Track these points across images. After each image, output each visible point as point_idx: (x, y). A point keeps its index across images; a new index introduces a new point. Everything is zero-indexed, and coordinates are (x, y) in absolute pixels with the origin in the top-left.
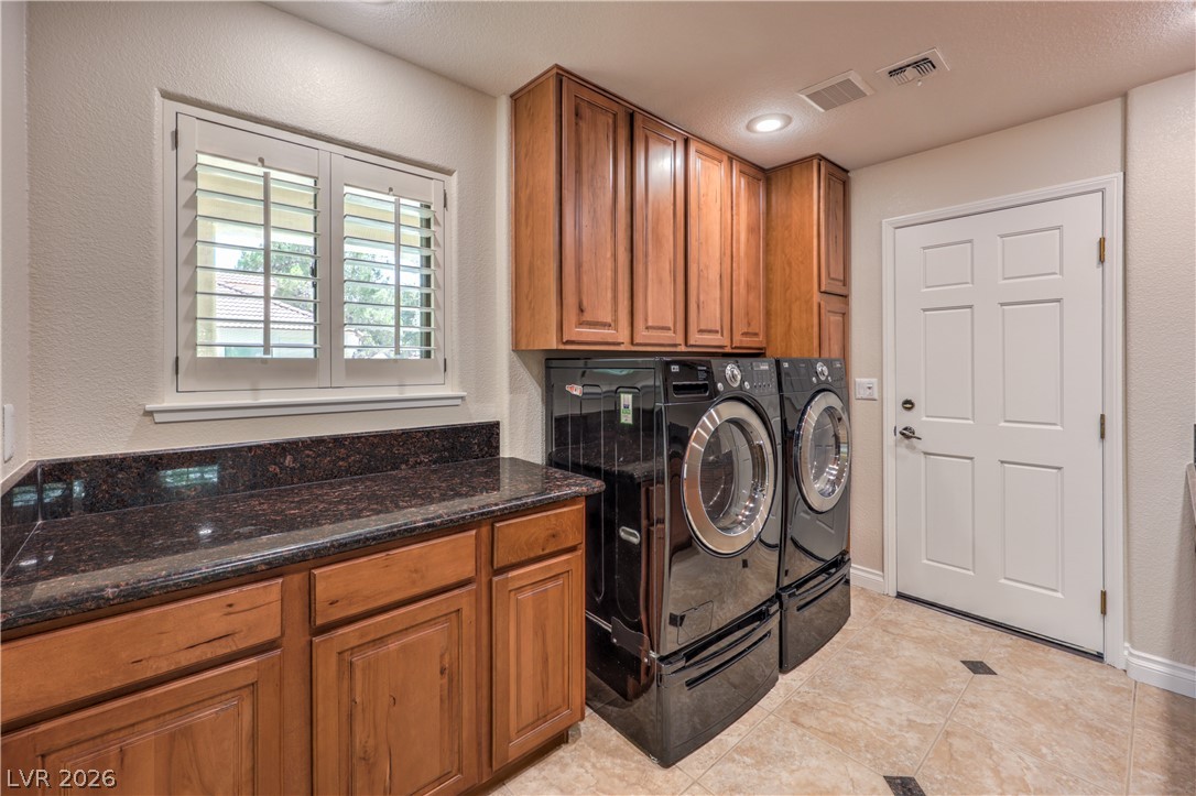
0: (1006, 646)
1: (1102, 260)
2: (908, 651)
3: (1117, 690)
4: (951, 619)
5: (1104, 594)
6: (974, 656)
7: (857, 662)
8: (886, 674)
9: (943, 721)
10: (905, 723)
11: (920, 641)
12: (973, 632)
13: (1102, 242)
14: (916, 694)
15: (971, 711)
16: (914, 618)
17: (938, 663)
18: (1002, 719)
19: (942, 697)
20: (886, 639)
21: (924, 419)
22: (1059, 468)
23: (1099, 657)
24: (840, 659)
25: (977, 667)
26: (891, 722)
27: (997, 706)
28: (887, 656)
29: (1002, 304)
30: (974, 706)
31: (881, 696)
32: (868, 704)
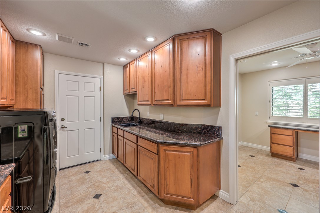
0: (88, 166)
1: (100, 90)
2: (74, 178)
3: (105, 163)
4: (74, 168)
5: (101, 148)
6: (85, 171)
7: (66, 187)
8: (74, 185)
9: (91, 183)
10: (87, 188)
11: (73, 175)
12: (80, 167)
13: (100, 87)
14: (83, 183)
15: (93, 179)
16: (68, 172)
17: (81, 176)
18: (98, 176)
19: (87, 180)
20: (67, 179)
21: (67, 122)
22: (94, 128)
23: (100, 160)
24: (62, 190)
25: (87, 172)
26: (84, 190)
27: (95, 175)
28: (71, 182)
29: (84, 96)
30: (93, 178)
31: (78, 188)
32: (78, 191)
